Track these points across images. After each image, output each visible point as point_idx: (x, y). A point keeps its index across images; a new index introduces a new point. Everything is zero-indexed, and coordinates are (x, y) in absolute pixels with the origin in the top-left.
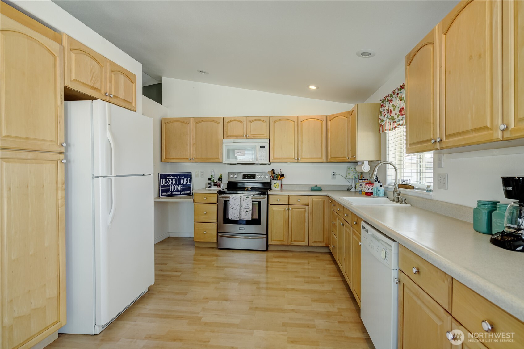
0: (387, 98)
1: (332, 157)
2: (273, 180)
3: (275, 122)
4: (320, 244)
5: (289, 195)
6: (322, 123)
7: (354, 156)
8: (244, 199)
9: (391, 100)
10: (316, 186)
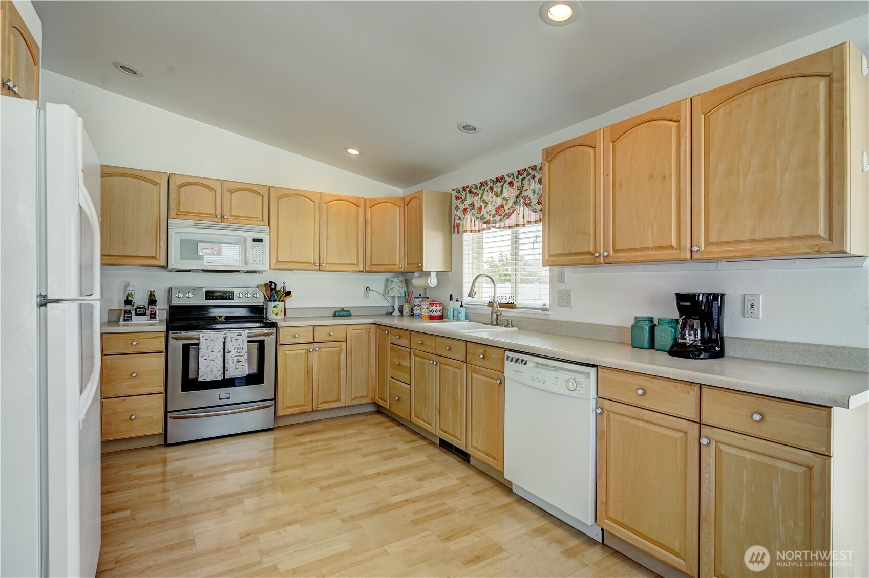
0: (469, 188)
1: (373, 263)
2: (270, 300)
3: (279, 198)
4: (363, 401)
5: (314, 326)
6: (358, 209)
7: (420, 265)
8: (232, 338)
9: (476, 193)
10: (342, 310)
